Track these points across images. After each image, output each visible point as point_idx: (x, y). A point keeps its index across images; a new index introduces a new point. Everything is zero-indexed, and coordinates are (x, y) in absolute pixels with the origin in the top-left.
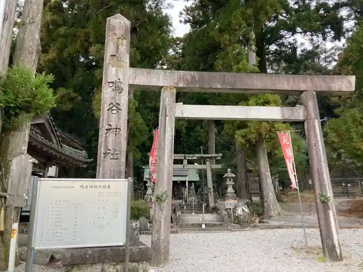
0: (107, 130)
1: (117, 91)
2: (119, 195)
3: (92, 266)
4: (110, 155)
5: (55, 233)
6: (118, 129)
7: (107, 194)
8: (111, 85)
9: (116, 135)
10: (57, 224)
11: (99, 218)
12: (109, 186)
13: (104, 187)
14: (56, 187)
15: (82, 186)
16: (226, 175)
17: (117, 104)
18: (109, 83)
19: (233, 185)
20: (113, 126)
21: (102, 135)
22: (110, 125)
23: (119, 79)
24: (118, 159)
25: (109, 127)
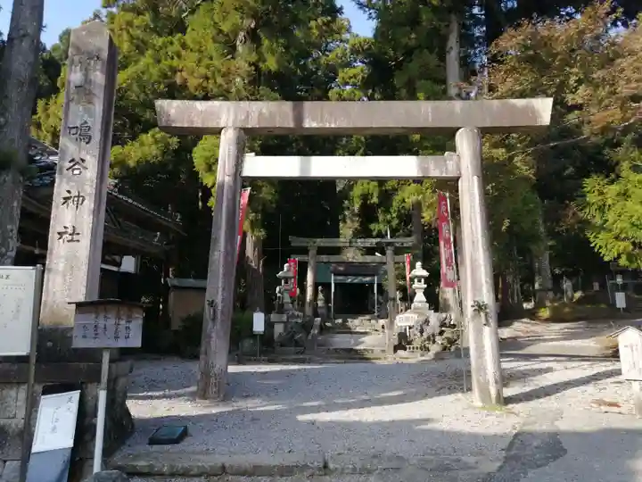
0: (64, 198)
1: (82, 140)
4: (67, 236)
6: (82, 197)
8: (74, 131)
9: (77, 207)
12: (8, 276)
13: (1, 277)
16: (413, 273)
17: (82, 159)
18: (71, 126)
20: (74, 193)
21: (57, 207)
22: (69, 192)
23: (86, 122)
24: (78, 241)
25: (68, 195)
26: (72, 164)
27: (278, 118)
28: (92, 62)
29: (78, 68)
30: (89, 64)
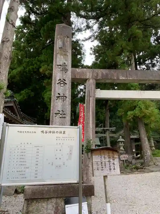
0: (57, 97)
1: (64, 71)
2: (72, 139)
3: (48, 201)
4: (60, 115)
5: (19, 171)
6: (65, 96)
7: (63, 139)
8: (60, 67)
9: (63, 101)
10: (21, 163)
11: (56, 159)
12: (64, 132)
13: (61, 132)
14: (21, 132)
15: (43, 132)
16: (119, 140)
17: (64, 80)
18: (58, 65)
19: (124, 146)
20: (62, 95)
21: (54, 101)
22: (59, 94)
23: (65, 63)
24: (65, 118)
25: (59, 95)
26: (60, 81)
27: (109, 76)
28: (66, 38)
29: (60, 40)
30: (64, 39)
